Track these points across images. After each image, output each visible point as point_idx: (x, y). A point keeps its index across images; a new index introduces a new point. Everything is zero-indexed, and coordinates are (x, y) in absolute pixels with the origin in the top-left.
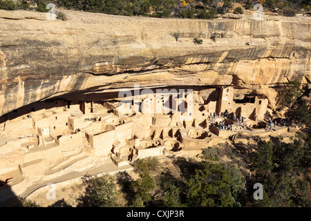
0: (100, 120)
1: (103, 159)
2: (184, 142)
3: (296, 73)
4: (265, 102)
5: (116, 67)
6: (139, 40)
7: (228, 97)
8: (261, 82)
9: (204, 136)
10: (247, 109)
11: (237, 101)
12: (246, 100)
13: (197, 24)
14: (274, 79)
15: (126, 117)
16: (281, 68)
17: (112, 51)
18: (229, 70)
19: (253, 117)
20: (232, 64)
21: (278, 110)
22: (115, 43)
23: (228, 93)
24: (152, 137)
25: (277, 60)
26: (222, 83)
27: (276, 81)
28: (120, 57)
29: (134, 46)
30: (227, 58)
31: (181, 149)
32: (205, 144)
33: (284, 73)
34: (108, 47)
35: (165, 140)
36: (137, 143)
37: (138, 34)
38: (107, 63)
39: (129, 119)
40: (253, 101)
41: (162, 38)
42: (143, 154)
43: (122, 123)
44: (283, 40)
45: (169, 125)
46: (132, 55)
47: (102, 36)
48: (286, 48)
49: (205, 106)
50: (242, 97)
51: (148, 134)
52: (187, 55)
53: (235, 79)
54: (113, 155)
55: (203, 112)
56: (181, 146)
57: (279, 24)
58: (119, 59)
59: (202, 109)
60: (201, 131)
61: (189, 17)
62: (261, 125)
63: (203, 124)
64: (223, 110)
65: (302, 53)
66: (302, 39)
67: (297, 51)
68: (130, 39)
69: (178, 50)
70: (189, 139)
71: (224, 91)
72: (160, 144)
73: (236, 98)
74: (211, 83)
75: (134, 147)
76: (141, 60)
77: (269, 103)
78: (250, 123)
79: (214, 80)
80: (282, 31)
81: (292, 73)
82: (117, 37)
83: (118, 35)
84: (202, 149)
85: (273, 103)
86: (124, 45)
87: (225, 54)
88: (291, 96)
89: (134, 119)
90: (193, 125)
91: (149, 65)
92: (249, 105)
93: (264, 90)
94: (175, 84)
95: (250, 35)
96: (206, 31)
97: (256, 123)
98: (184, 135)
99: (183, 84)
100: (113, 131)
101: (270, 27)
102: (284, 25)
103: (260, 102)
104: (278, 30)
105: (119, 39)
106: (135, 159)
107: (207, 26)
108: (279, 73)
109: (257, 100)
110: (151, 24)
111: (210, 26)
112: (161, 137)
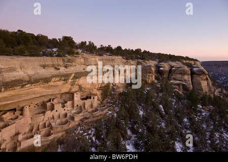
2: (54, 129)
4: (96, 98)
5: (1, 88)
6: (19, 70)
7: (77, 98)
8: (93, 88)
9: (66, 122)
10: (88, 103)
11: (83, 99)
12: (87, 98)
13: (56, 60)
15: (11, 120)
18: (76, 83)
19: (92, 106)
20: (77, 80)
21: (103, 100)
23: (77, 96)
24: (31, 130)
26: (73, 90)
27: (99, 86)
28: (4, 81)
29: (15, 74)
30: (74, 77)
31: (52, 134)
32: (66, 127)
35: (41, 130)
36: (20, 137)
37: (18, 66)
39: (13, 122)
40: (90, 98)
41: (34, 68)
42: (26, 144)
43: (6, 126)
45: (43, 120)
46: (14, 79)
49: (66, 104)
50: (85, 97)
51: (27, 129)
52: (51, 77)
53: (80, 87)
55: (64, 108)
56: (52, 132)
57: (97, 59)
58: (3, 83)
59: (64, 107)
60: (64, 120)
61: (51, 56)
62: (96, 110)
63: (66, 115)
64: (75, 105)
68: (12, 70)
69: (46, 74)
70: (57, 126)
71: (75, 94)
72: (37, 134)
73: (82, 97)
74: (67, 91)
75: (18, 141)
76: (21, 82)
77: (98, 98)
78: (90, 110)
79: (69, 89)
83: (3, 67)
84: (65, 131)
85: (100, 97)
86: (7, 73)
87: (73, 75)
88: (107, 93)
89: (17, 121)
90: (59, 117)
91: (27, 84)
92: (88, 100)
93: (95, 91)
94: (45, 94)
95: (85, 65)
96: (61, 63)
97: (93, 109)
98: (53, 124)
99: (51, 93)
101: (93, 61)
102: (99, 60)
103: (94, 98)
104: (97, 62)
105: (3, 70)
106: (19, 149)
107: (62, 60)
109: (92, 97)
110: (26, 60)
111: (64, 61)
112: (38, 129)
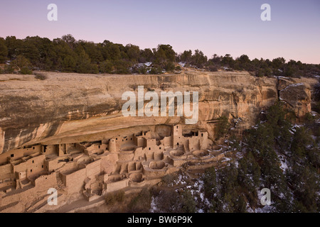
0: (72, 160)
1: (75, 196)
2: (146, 173)
3: (224, 111)
4: (206, 135)
5: (86, 114)
6: (105, 91)
7: (177, 132)
8: (201, 120)
9: (162, 166)
10: (193, 141)
11: (185, 135)
12: (192, 134)
13: (149, 78)
14: (210, 116)
15: (96, 155)
16: (213, 108)
17: (82, 101)
19: (199, 147)
21: (216, 140)
22: (85, 94)
23: (178, 130)
24: (118, 171)
25: (210, 103)
26: (172, 121)
27: (211, 118)
28: (89, 106)
29: (101, 96)
31: (144, 180)
32: (162, 172)
33: (216, 111)
34: (79, 98)
35: (129, 172)
36: (106, 178)
37: (103, 87)
38: (78, 111)
39: (98, 157)
40: (197, 135)
42: (112, 188)
43: (90, 161)
44: (212, 88)
45: (133, 159)
46: (99, 103)
47: (74, 90)
48: (215, 94)
49: (161, 141)
50: (189, 132)
51: (114, 169)
53: (182, 117)
54: (84, 191)
55: (160, 146)
56: (143, 177)
57: (208, 76)
59: (159, 144)
60: (159, 162)
62: (206, 153)
63: (162, 156)
64: (175, 143)
65: (226, 97)
66: (224, 87)
67: (223, 95)
68: (97, 91)
70: (150, 170)
71: (175, 127)
72: (126, 177)
73: (185, 133)
74: (164, 122)
75: (103, 182)
76: (107, 107)
77: (209, 135)
78: (196, 152)
79: (166, 120)
80: (210, 82)
81: (221, 112)
82: (86, 90)
83: (88, 88)
84: (161, 178)
85: (212, 134)
86: (92, 96)
88: (223, 128)
89: (103, 157)
90: (153, 158)
91: (114, 110)
92: (194, 137)
93: (204, 125)
94: (135, 124)
95: (189, 85)
96: (156, 82)
97: (201, 151)
98: (145, 167)
99: (142, 124)
100: (84, 169)
101: (201, 79)
102: (211, 77)
103: (202, 135)
104: (207, 81)
105: (88, 92)
106: (104, 193)
107: (157, 79)
108: (213, 112)
109: (200, 134)
110: (113, 79)
111: (159, 79)
112: (127, 171)
